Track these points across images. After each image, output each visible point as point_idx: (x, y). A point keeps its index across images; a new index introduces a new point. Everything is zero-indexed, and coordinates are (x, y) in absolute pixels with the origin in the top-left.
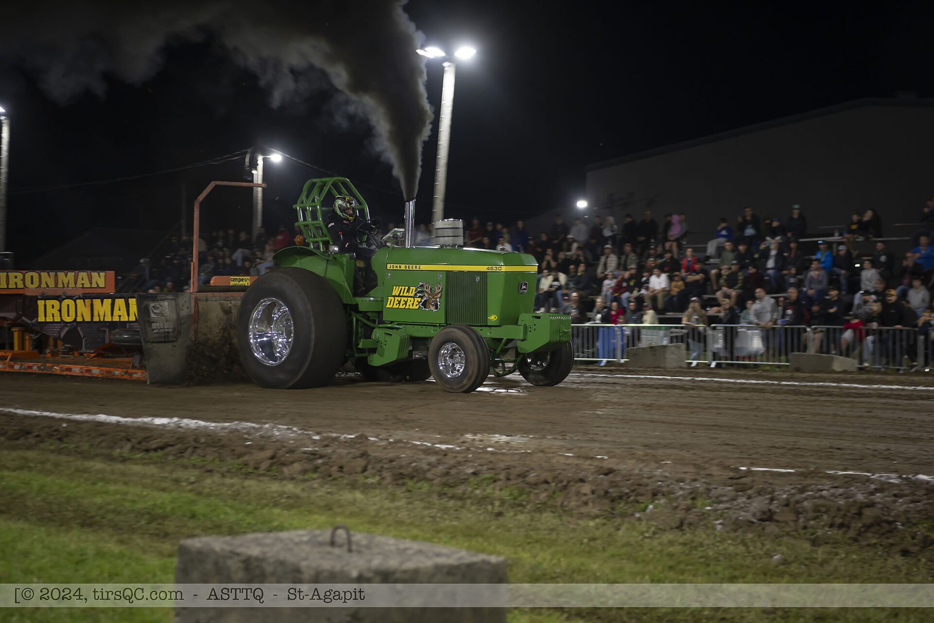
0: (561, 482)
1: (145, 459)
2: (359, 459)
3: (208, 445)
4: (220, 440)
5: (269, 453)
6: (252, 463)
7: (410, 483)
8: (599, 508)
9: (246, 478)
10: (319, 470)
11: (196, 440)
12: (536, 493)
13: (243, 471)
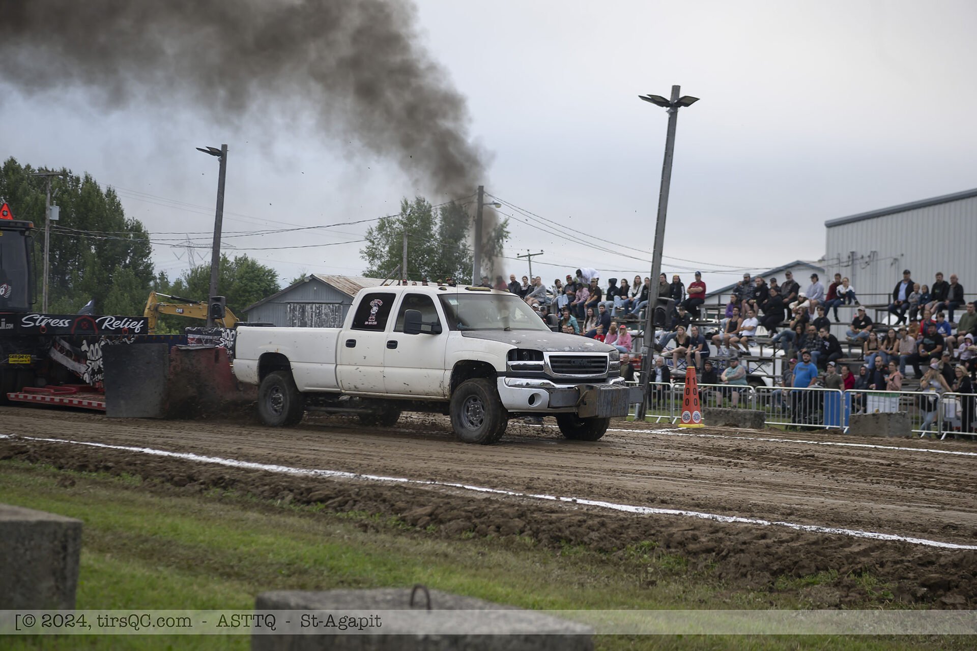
0: (722, 551)
1: (303, 511)
2: (517, 519)
3: (370, 499)
4: (382, 494)
5: (428, 509)
6: (409, 518)
7: (566, 547)
8: (757, 581)
9: (400, 534)
10: (476, 529)
11: (358, 494)
12: (694, 563)
13: (400, 526)
